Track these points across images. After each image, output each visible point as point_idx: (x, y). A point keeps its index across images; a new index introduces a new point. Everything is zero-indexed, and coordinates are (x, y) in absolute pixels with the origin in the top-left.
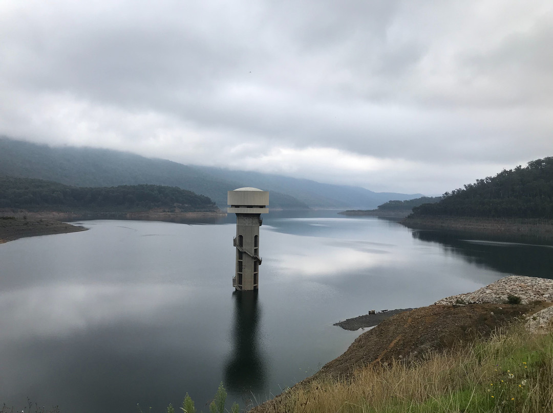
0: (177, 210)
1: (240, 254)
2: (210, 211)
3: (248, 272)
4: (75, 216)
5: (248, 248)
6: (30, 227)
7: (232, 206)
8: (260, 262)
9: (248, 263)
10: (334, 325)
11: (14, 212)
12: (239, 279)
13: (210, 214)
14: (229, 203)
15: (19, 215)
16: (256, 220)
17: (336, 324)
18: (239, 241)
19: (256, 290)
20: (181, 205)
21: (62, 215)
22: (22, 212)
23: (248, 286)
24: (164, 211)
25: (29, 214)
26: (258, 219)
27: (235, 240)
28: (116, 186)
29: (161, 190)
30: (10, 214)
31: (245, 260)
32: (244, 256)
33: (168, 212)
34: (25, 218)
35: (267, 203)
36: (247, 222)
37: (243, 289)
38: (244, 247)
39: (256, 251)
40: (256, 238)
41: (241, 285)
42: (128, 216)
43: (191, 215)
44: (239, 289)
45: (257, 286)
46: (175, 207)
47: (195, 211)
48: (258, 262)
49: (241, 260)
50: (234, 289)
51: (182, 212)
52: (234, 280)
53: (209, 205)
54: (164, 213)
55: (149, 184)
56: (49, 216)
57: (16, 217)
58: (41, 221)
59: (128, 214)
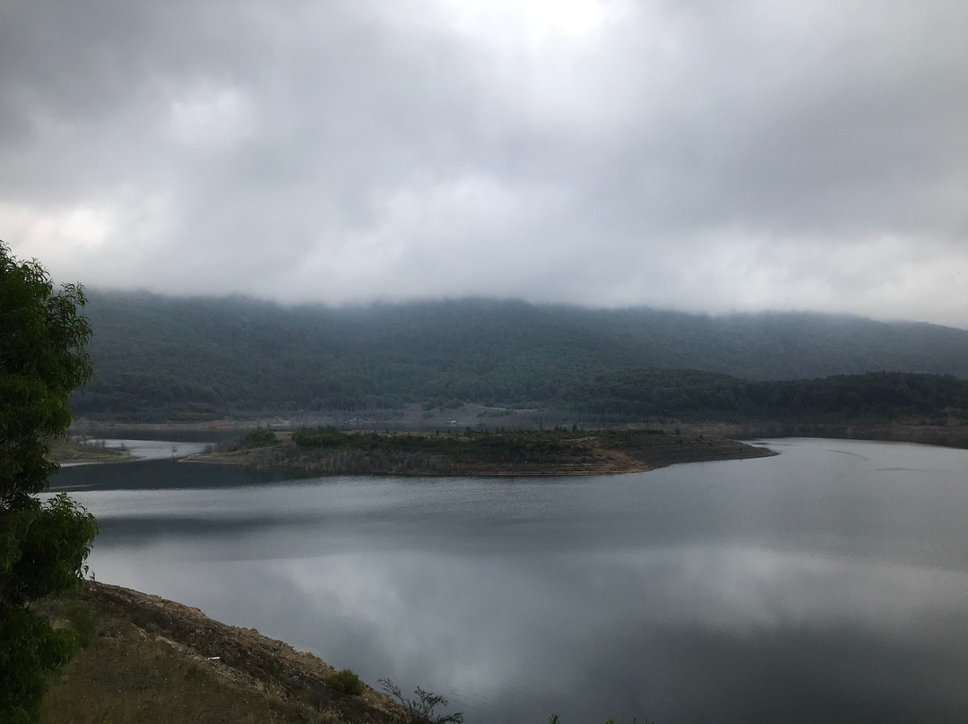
0: (952, 422)
4: (755, 430)
6: (687, 448)
11: (661, 422)
15: (669, 427)
20: (959, 410)
21: (733, 428)
22: (673, 422)
24: (924, 424)
25: (684, 426)
28: (824, 376)
29: (913, 381)
30: (656, 426)
33: (932, 424)
34: (678, 432)
46: (946, 415)
51: (963, 424)
54: (922, 427)
55: (888, 371)
56: (714, 429)
57: (665, 430)
58: (701, 437)
59: (850, 428)
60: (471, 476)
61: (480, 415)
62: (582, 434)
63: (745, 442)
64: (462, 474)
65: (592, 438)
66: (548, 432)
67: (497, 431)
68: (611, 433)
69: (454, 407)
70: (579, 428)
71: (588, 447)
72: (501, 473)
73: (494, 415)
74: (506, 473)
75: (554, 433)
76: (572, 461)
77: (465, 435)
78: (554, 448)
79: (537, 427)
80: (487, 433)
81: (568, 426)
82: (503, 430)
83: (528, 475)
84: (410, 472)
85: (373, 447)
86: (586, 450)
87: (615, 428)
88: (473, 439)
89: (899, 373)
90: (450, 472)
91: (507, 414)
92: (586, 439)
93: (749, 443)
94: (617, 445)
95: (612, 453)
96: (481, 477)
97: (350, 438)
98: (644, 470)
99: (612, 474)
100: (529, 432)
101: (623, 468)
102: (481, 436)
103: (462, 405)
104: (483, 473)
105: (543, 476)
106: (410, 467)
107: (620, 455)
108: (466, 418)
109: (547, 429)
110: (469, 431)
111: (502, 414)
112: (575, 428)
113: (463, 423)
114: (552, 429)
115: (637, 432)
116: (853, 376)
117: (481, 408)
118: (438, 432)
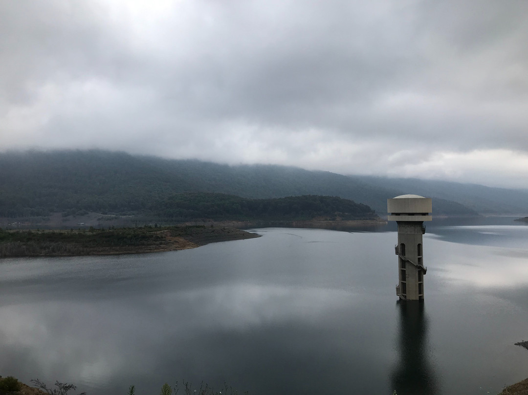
0: (338, 219)
1: (403, 263)
2: (370, 219)
3: (412, 282)
4: (250, 224)
5: (411, 256)
6: (217, 234)
7: (393, 214)
8: (425, 272)
9: (412, 273)
10: (516, 344)
11: (204, 221)
12: (403, 288)
13: (370, 222)
14: (389, 211)
15: (208, 224)
16: (418, 228)
17: (519, 344)
18: (401, 250)
19: (421, 300)
20: (341, 213)
21: (240, 224)
22: (209, 221)
23: (413, 296)
24: (326, 220)
25: (215, 223)
26: (421, 227)
27: (396, 249)
28: (283, 197)
29: (322, 199)
30: (201, 223)
31: (408, 269)
32: (407, 265)
33: (330, 220)
34: (212, 226)
35: (430, 211)
36: (409, 230)
37: (408, 298)
38: (406, 256)
39: (420, 260)
40: (420, 247)
41: (405, 295)
42: (294, 224)
43: (351, 223)
44: (403, 298)
45: (423, 296)
46: (336, 215)
47: (355, 219)
48: (422, 271)
49: (405, 269)
50: (398, 298)
51: (343, 220)
52: (397, 289)
53: (369, 213)
54: (326, 222)
55: (311, 195)
56: (230, 224)
57: (205, 226)
58: (224, 229)
59: (294, 223)
60: (93, 255)
61: (99, 219)
62: (160, 229)
63: (246, 231)
64: (88, 254)
65: (166, 231)
66: (141, 228)
67: (110, 229)
68: (177, 228)
69: (82, 215)
70: (158, 226)
71: (163, 236)
72: (112, 253)
73: (108, 219)
74: (115, 253)
75: (144, 228)
76: (154, 244)
77: (89, 231)
78: (144, 237)
79: (134, 226)
80: (103, 230)
81: (152, 225)
82: (113, 228)
83: (129, 253)
84: (54, 254)
85: (29, 239)
86: (162, 237)
87: (179, 225)
88: (94, 233)
89: (316, 196)
90: (80, 253)
91: (116, 218)
92: (162, 231)
93: (247, 231)
94: (180, 234)
95: (176, 239)
96: (99, 255)
97: (12, 235)
98: (194, 247)
99: (176, 250)
100: (129, 229)
101: (183, 247)
102: (100, 232)
103: (88, 214)
104: (102, 253)
105: (138, 253)
106: (53, 251)
107: (182, 240)
108: (90, 221)
109: (140, 226)
110: (92, 229)
111: (113, 218)
112: (156, 226)
113: (89, 224)
114: (143, 226)
115: (190, 227)
116: (296, 197)
117: (100, 215)
118: (72, 230)
